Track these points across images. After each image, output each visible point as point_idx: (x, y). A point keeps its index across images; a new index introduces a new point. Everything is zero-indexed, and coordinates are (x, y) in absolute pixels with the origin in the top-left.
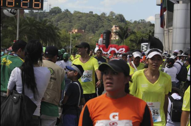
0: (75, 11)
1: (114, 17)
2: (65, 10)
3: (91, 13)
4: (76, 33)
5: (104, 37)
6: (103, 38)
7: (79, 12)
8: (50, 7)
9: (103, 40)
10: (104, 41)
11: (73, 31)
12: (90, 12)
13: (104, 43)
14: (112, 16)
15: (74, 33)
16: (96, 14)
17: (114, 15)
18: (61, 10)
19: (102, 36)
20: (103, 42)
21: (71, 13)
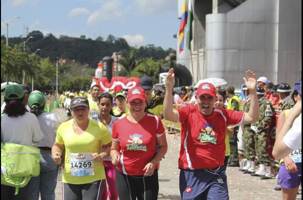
0: (62, 36)
1: (114, 42)
2: (48, 35)
3: (83, 38)
4: (63, 64)
5: (105, 66)
6: (103, 68)
7: (66, 37)
8: (27, 32)
9: (103, 70)
10: (105, 73)
11: (60, 62)
12: (82, 36)
13: (104, 75)
14: (111, 41)
15: (62, 64)
16: (90, 39)
17: (114, 40)
18: (42, 34)
19: (101, 65)
20: (103, 73)
21: (56, 39)
